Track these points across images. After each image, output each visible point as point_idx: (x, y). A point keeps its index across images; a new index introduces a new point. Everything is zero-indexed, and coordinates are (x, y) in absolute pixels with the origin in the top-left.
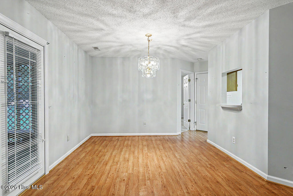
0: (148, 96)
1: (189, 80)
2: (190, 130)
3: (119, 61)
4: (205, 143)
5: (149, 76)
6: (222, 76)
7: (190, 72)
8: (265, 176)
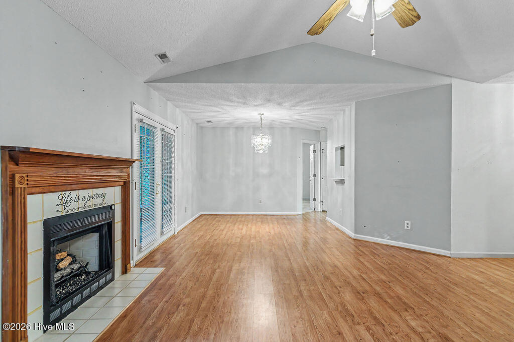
0: (264, 171)
1: (315, 151)
2: (315, 211)
3: (231, 132)
4: (323, 221)
5: (261, 152)
6: (336, 151)
7: (315, 142)
8: (352, 234)
